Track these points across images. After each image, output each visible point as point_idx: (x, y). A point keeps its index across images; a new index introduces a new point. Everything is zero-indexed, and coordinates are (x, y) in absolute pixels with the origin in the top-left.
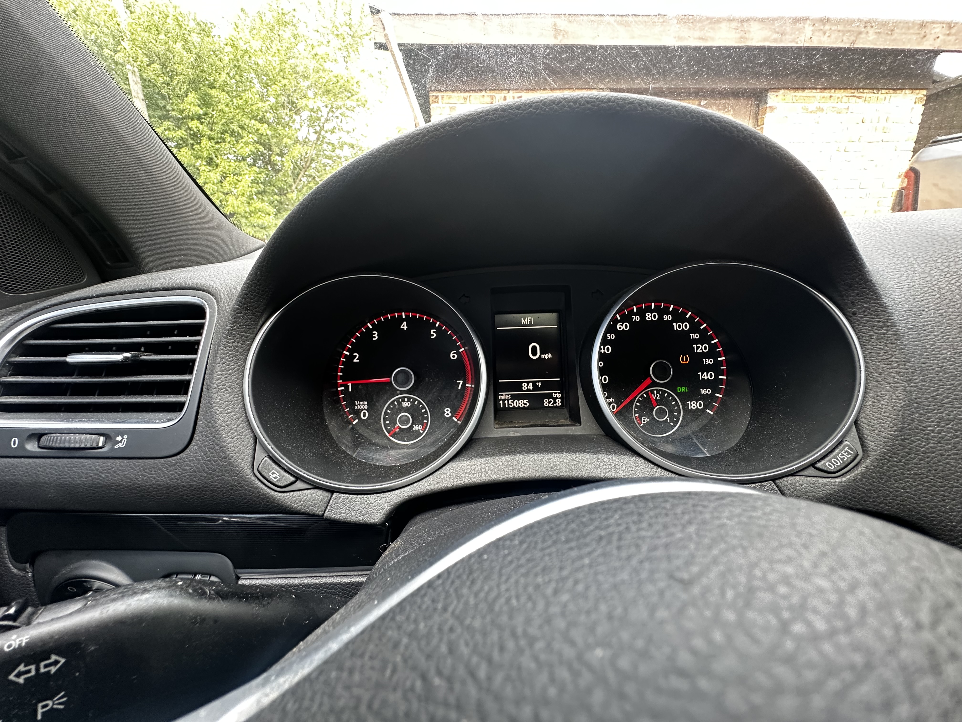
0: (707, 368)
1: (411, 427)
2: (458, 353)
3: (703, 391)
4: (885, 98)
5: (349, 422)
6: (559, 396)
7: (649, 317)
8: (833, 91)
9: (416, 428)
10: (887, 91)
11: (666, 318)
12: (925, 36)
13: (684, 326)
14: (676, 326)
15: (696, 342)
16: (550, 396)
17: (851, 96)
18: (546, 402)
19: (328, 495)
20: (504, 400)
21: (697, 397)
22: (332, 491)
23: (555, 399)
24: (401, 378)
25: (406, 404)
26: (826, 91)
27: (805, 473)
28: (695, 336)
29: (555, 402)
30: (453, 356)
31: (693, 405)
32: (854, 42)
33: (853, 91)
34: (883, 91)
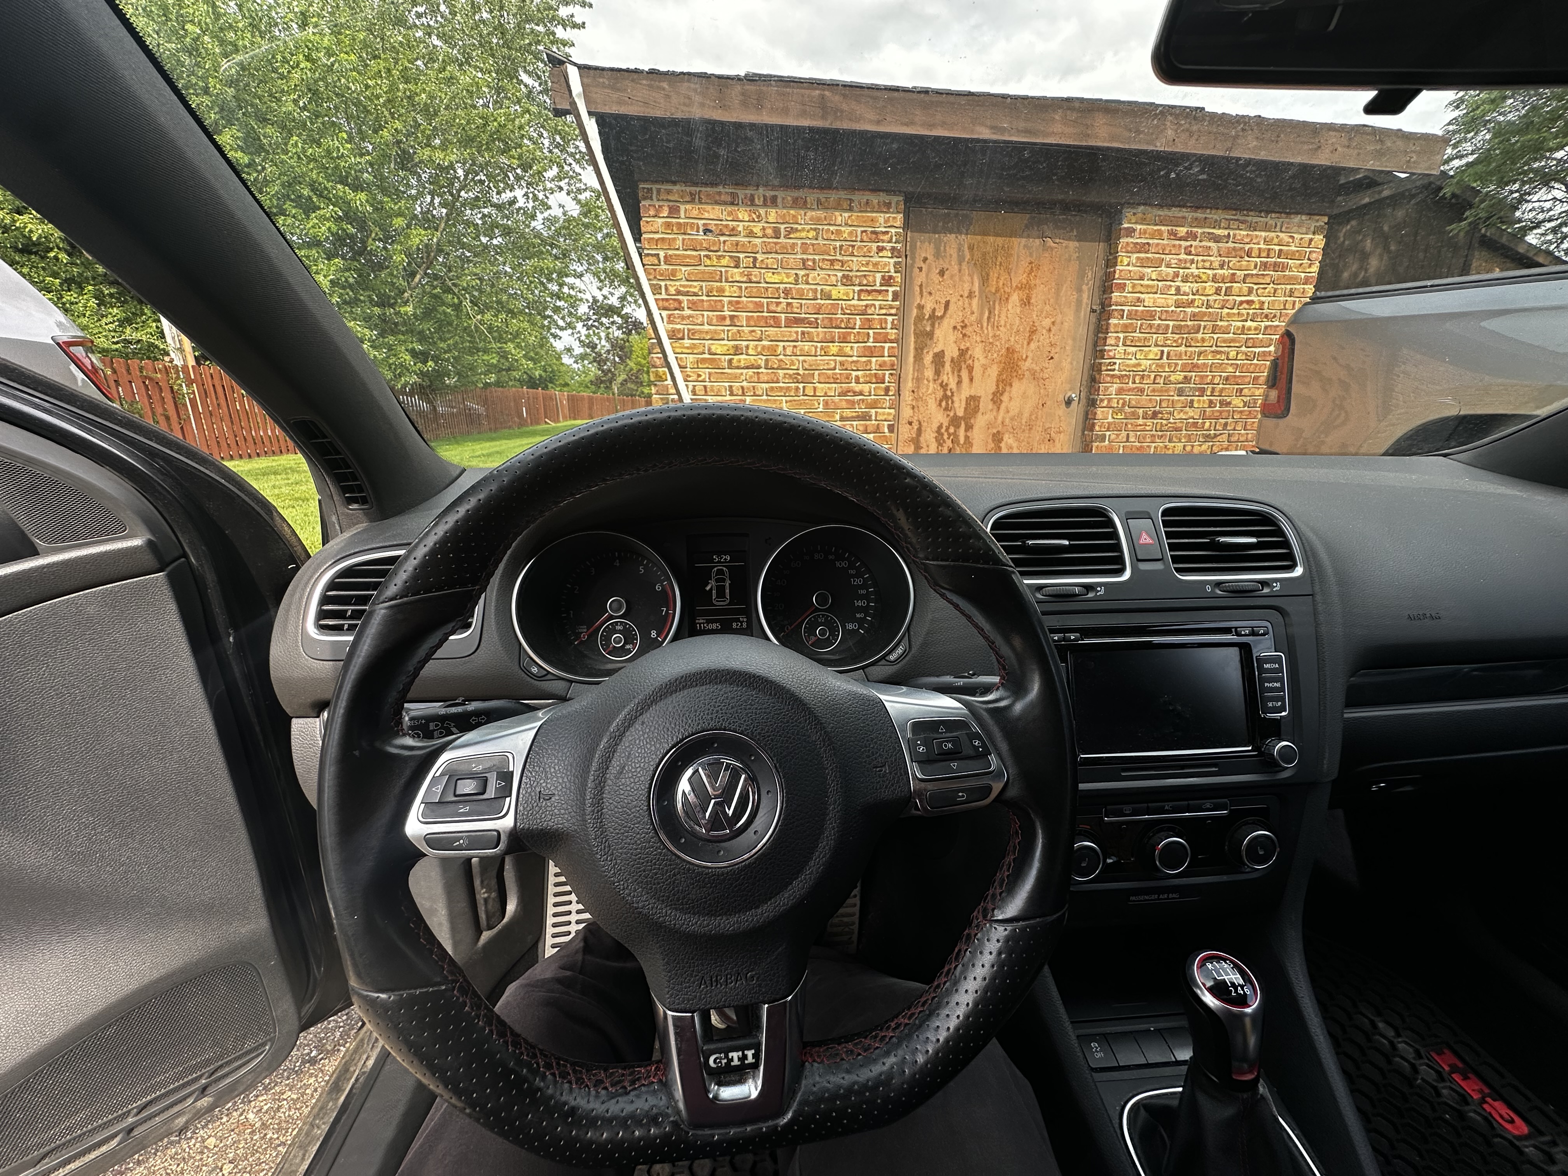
0: (861, 597)
1: (623, 646)
2: (662, 585)
3: (858, 616)
4: (1276, 224)
5: (572, 643)
6: (745, 620)
7: (816, 556)
8: (1208, 211)
9: (628, 647)
10: (1277, 215)
11: (830, 557)
12: (1320, 147)
13: (845, 564)
14: (838, 564)
15: (853, 576)
16: (737, 620)
17: (1232, 220)
18: (734, 625)
19: (568, 684)
20: (700, 624)
21: (854, 620)
22: (571, 681)
23: (741, 623)
24: (615, 605)
25: (619, 628)
26: (1199, 211)
27: (880, 663)
28: (853, 572)
29: (742, 625)
30: (658, 588)
31: (850, 626)
32: (1230, 149)
33: (1234, 212)
34: (1273, 215)
